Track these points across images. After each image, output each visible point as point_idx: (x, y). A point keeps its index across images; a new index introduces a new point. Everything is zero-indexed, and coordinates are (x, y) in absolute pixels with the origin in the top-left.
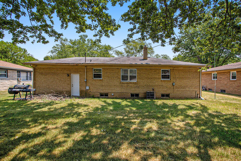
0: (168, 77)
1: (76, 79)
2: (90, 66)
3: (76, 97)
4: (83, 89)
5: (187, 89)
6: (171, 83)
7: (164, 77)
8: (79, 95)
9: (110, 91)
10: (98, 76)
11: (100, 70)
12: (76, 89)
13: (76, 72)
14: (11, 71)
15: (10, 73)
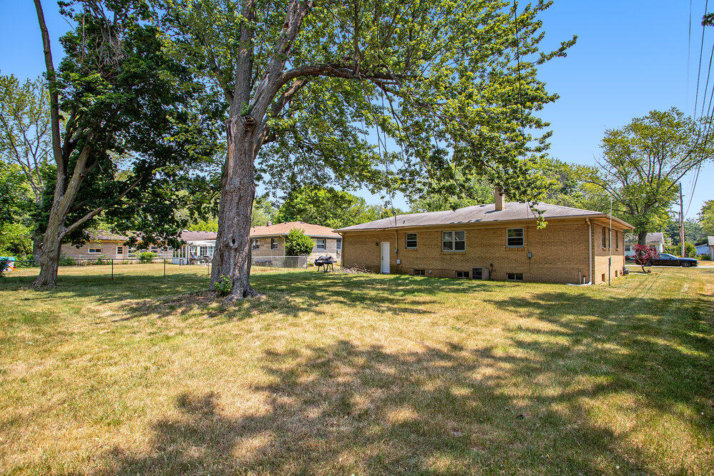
0: (519, 242)
1: (386, 248)
2: (402, 230)
3: (387, 274)
4: (393, 263)
5: (560, 265)
6: (524, 253)
7: (511, 242)
8: (389, 272)
9: (427, 267)
10: (412, 244)
11: (415, 235)
12: (386, 263)
13: (386, 240)
14: (329, 240)
15: (328, 243)
